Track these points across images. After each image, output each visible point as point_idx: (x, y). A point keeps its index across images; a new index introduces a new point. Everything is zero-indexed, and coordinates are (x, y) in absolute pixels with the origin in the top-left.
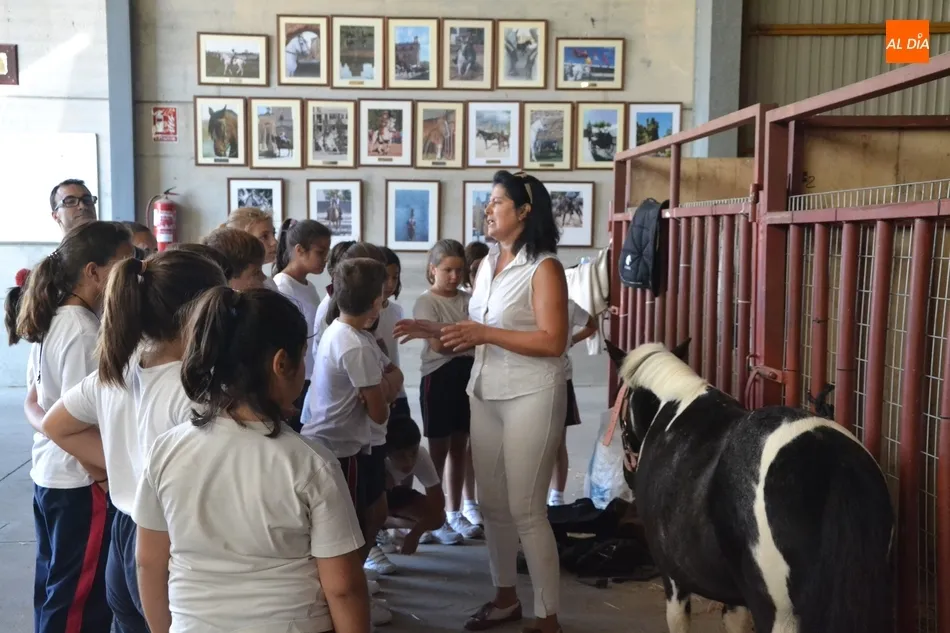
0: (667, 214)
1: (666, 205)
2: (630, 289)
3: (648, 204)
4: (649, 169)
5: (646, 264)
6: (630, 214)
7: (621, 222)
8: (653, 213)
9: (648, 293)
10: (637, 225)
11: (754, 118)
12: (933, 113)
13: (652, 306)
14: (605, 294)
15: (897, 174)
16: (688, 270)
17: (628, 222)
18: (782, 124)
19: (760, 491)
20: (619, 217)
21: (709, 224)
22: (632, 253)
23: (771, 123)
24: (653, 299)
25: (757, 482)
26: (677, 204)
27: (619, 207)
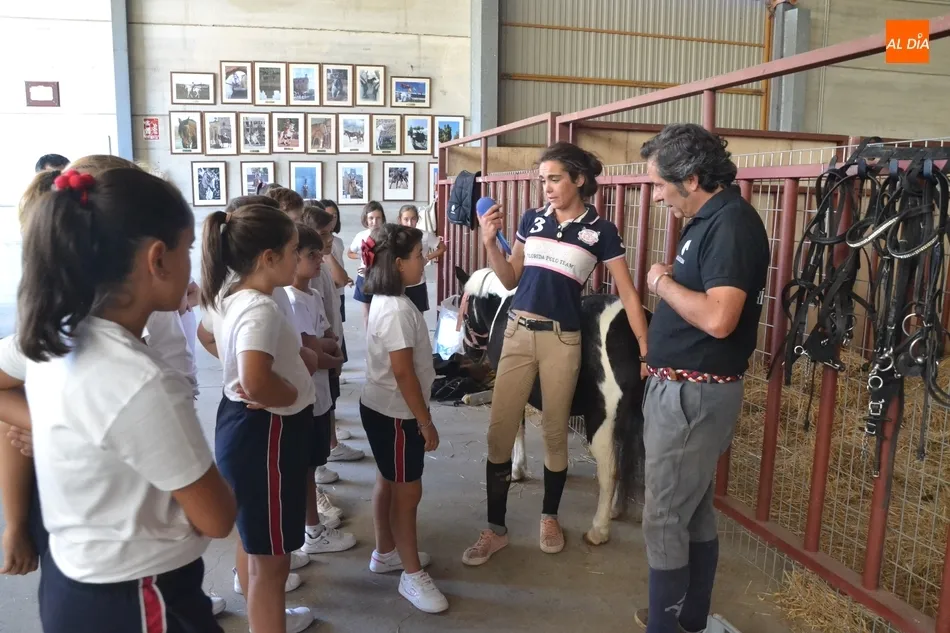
0: (479, 180)
1: (479, 174)
2: (452, 225)
3: (464, 174)
4: (459, 153)
5: (464, 211)
6: (451, 180)
7: (444, 185)
8: (470, 180)
9: (465, 228)
10: (459, 185)
11: (547, 121)
12: (641, 123)
13: (468, 236)
14: (435, 229)
15: (626, 157)
17: (449, 185)
18: (565, 125)
19: (603, 350)
20: (443, 182)
21: (511, 185)
22: (456, 204)
23: (560, 124)
24: (468, 231)
25: (601, 345)
26: (486, 175)
27: (442, 175)
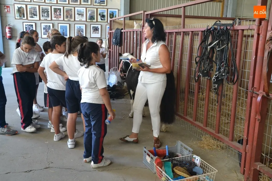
0: (122, 31)
1: (122, 29)
2: (113, 45)
3: (117, 29)
4: (116, 22)
5: (118, 41)
6: (113, 31)
7: (111, 33)
8: (119, 31)
9: (118, 46)
10: (116, 33)
11: (142, 13)
12: (171, 14)
13: (119, 49)
14: (108, 47)
15: (166, 24)
16: (127, 42)
17: (113, 33)
18: (148, 15)
20: (111, 31)
21: (132, 33)
22: (115, 38)
23: (146, 14)
24: (119, 47)
26: (124, 29)
27: (111, 29)
